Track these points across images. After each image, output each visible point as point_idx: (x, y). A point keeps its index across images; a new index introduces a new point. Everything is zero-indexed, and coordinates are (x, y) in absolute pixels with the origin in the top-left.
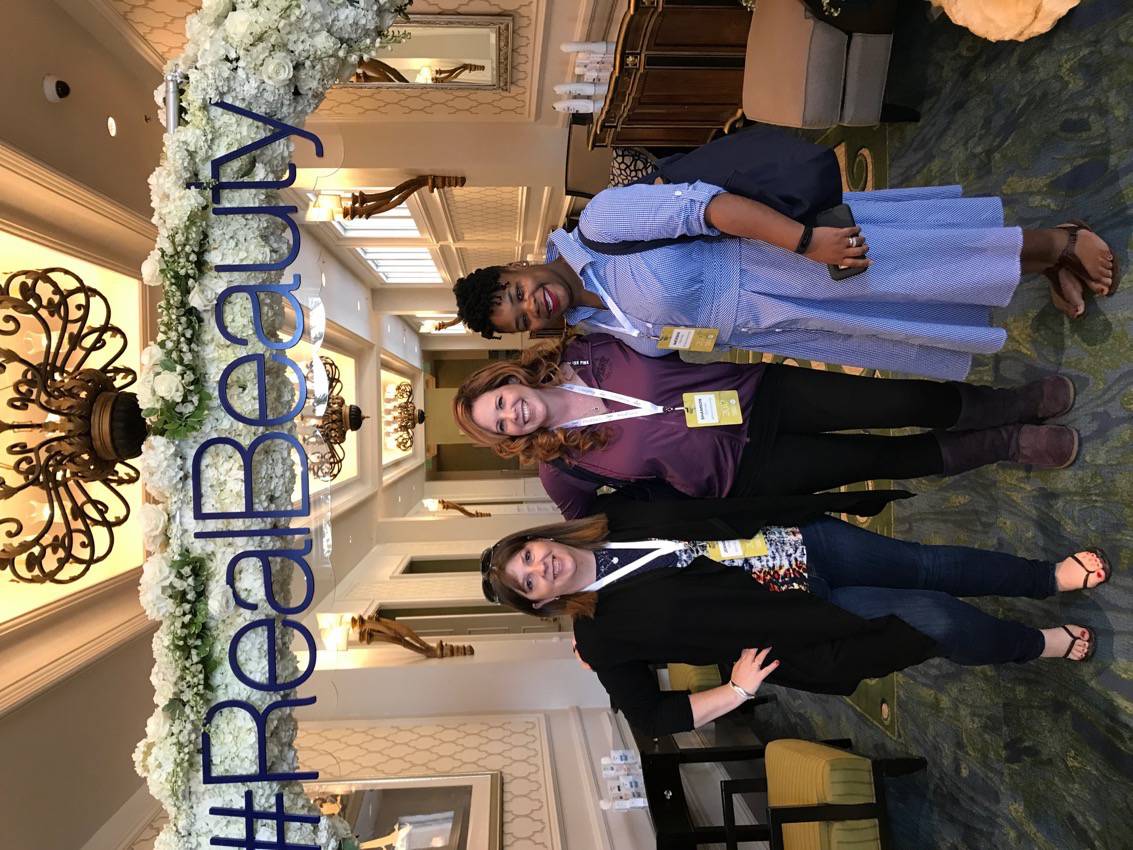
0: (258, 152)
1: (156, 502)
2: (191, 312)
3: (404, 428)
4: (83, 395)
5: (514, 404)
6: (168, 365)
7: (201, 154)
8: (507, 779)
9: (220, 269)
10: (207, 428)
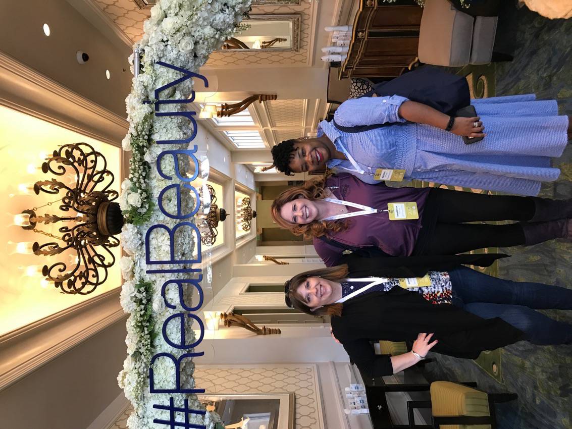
0: (177, 85)
1: (127, 255)
2: (145, 164)
3: (246, 220)
4: (94, 204)
5: (301, 209)
6: (134, 189)
7: (150, 87)
8: (297, 397)
9: (159, 142)
10: (152, 220)
